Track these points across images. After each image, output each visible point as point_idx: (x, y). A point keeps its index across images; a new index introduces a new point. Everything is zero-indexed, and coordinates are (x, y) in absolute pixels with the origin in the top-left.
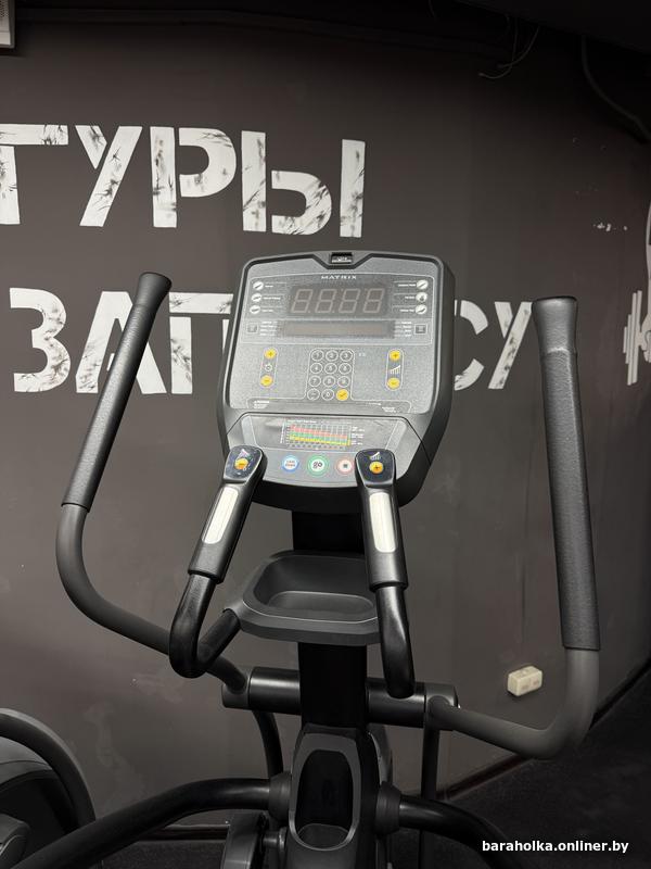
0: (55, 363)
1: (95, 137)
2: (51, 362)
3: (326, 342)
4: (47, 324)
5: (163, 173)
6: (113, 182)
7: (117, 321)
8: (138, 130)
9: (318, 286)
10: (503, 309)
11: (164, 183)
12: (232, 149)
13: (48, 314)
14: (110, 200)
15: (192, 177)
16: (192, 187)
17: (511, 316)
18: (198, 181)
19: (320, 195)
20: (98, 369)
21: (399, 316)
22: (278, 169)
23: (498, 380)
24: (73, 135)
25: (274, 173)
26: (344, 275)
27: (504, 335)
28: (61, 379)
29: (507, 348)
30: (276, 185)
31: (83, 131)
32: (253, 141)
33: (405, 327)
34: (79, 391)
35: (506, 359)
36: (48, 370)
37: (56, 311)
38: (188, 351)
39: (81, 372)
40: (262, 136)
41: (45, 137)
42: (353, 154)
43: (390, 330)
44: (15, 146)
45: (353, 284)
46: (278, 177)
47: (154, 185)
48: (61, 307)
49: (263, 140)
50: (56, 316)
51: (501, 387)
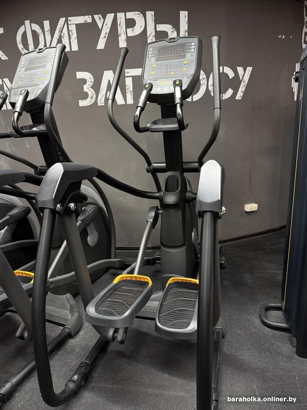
0: (91, 96)
1: (100, 18)
2: (90, 96)
3: (168, 61)
4: (88, 83)
5: (122, 28)
6: (106, 33)
7: (109, 80)
8: (113, 15)
9: (166, 47)
10: (240, 70)
11: (122, 32)
12: (143, 18)
13: (88, 80)
14: (105, 39)
15: (131, 29)
16: (131, 33)
17: (243, 72)
18: (133, 30)
19: (173, 32)
20: (104, 97)
21: (187, 53)
22: (159, 24)
23: (239, 96)
24: (93, 19)
25: (157, 25)
26: (173, 44)
27: (241, 79)
28: (93, 101)
29: (242, 84)
30: (158, 30)
31: (96, 17)
32: (150, 15)
33: (188, 55)
34: (99, 105)
35: (242, 88)
36: (89, 99)
37: (90, 79)
38: (131, 89)
39: (99, 98)
40: (153, 13)
41: (84, 20)
42: (184, 16)
43: (184, 56)
44: (76, 24)
45: (175, 46)
46: (159, 26)
47: (119, 33)
48: (92, 77)
49: (153, 14)
50: (90, 80)
51: (240, 99)
